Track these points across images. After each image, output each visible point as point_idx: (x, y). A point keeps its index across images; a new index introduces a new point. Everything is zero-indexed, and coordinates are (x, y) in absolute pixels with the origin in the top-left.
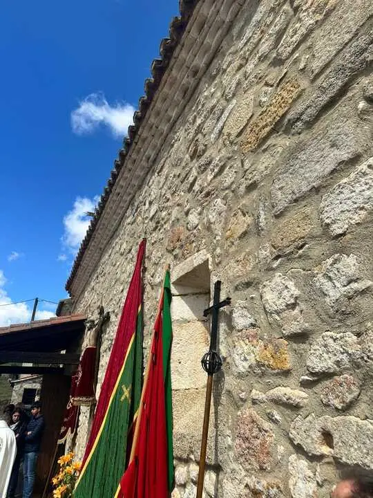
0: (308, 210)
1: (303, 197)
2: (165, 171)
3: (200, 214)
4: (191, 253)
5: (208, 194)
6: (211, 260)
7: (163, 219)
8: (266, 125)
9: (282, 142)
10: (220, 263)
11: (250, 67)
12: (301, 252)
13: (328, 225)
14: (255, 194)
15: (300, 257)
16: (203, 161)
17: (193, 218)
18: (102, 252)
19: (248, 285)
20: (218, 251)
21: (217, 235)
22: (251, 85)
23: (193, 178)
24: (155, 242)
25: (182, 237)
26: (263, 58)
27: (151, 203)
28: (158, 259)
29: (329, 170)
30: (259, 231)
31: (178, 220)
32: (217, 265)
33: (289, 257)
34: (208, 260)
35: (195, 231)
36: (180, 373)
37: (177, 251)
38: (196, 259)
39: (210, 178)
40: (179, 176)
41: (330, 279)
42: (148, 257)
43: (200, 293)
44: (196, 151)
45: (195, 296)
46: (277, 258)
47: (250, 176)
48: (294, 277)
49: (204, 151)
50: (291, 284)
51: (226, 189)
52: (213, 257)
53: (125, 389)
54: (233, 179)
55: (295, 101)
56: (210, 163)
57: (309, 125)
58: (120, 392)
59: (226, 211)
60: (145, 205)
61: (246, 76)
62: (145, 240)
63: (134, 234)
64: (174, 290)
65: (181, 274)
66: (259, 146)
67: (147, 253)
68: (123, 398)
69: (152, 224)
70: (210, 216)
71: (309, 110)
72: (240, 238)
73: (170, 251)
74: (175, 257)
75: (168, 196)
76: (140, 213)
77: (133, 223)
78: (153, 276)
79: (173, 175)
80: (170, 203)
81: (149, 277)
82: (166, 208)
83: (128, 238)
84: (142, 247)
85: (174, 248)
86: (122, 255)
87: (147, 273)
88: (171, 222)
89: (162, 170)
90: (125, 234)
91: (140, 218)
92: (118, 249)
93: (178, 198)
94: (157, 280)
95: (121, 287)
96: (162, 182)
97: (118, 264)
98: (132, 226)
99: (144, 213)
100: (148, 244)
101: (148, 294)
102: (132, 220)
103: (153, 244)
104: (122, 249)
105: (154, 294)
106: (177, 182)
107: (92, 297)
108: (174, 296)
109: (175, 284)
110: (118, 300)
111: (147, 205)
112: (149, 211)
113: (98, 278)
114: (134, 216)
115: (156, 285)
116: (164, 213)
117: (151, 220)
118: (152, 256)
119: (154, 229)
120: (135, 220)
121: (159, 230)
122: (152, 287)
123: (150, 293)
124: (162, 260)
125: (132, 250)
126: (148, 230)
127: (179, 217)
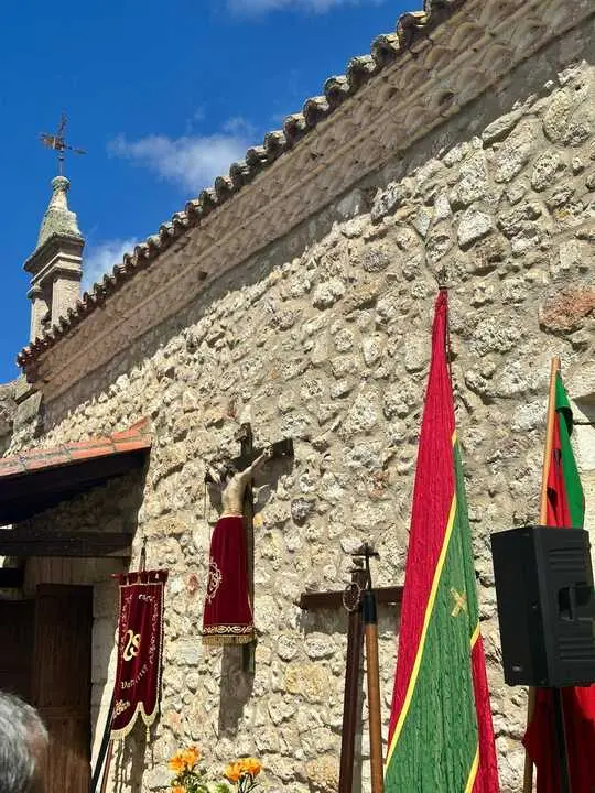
2: (523, 141)
7: (515, 255)
24: (489, 302)
27: (457, 206)
28: (509, 344)
31: (583, 270)
37: (586, 336)
40: (577, 172)
42: (459, 332)
53: (457, 596)
60: (430, 203)
63: (384, 266)
67: (455, 322)
68: (456, 611)
69: (470, 258)
73: (556, 333)
74: (577, 347)
75: (538, 207)
76: (408, 221)
77: (372, 238)
78: (489, 377)
79: (555, 161)
80: (545, 224)
81: (472, 376)
82: (530, 233)
83: (357, 273)
84: (442, 306)
85: (574, 329)
86: (321, 306)
87: (455, 366)
88: (555, 269)
89: (502, 137)
90: (335, 257)
91: (410, 232)
92: (298, 289)
93: (578, 221)
94: (508, 386)
95: (341, 387)
96: (507, 167)
97: (310, 327)
98: (375, 245)
99: (433, 224)
100: (454, 303)
101: (469, 410)
102: (372, 230)
103: (477, 305)
104: (321, 292)
105: (496, 414)
106: (572, 183)
107: (168, 395)
108: (578, 423)
109: (580, 401)
110: (326, 414)
111: (442, 207)
112: (454, 226)
113: (192, 347)
114: (377, 221)
115: (505, 397)
116: (520, 244)
117: (465, 248)
118: (477, 333)
119: (481, 272)
120: (382, 235)
121: (502, 277)
122: (487, 399)
123: (481, 410)
124: (525, 348)
125: (380, 304)
126: (451, 271)
127: (587, 264)
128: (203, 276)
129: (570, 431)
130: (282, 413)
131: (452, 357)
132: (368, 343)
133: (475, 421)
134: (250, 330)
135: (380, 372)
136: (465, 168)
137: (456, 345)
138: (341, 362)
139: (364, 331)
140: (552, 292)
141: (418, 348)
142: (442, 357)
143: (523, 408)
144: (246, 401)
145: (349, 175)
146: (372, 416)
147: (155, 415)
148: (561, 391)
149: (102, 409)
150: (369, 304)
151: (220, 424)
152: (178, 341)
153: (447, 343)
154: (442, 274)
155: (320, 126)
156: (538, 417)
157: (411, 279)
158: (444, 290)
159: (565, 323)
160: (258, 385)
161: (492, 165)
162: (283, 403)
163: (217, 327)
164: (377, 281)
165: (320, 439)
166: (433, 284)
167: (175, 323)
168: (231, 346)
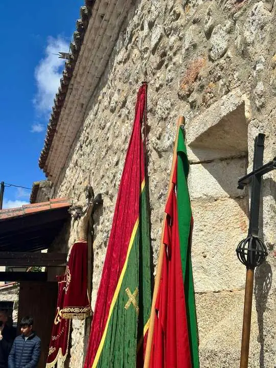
3: (229, 32)
4: (216, 98)
6: (248, 103)
7: (171, 48)
10: (263, 106)
17: (219, 41)
18: (85, 109)
20: (260, 87)
21: (257, 62)
24: (161, 86)
25: (203, 73)
28: (167, 112)
31: (195, 47)
32: (258, 110)
34: (243, 104)
35: (222, 61)
36: (205, 271)
37: (195, 96)
38: (225, 105)
42: (151, 111)
43: (232, 158)
45: (224, 163)
52: (252, 99)
53: (129, 294)
58: (123, 298)
59: (273, 21)
60: (142, 29)
62: (145, 85)
64: (191, 156)
65: (202, 131)
67: (150, 105)
68: (128, 305)
69: (155, 59)
70: (247, 34)
73: (183, 98)
74: (192, 106)
75: (179, 9)
76: (136, 44)
77: (125, 61)
78: (159, 138)
81: (154, 139)
82: (176, 30)
83: (121, 85)
85: (190, 92)
86: (112, 110)
87: (150, 134)
88: (184, 51)
90: (115, 78)
91: (136, 50)
92: (106, 103)
93: (194, 11)
94: (166, 143)
95: (116, 158)
97: (108, 125)
98: (126, 65)
99: (143, 41)
100: (149, 92)
102: (125, 55)
103: (157, 90)
104: (112, 102)
105: (163, 164)
108: (192, 163)
109: (192, 146)
111: (146, 28)
112: (150, 39)
113: (81, 148)
114: (126, 49)
115: (165, 151)
116: (172, 39)
117: (153, 52)
119: (159, 67)
120: (128, 57)
121: (166, 66)
122: (160, 155)
123: (157, 162)
125: (127, 102)
126: (149, 70)
127: (196, 40)
129: (186, 171)
131: (149, 129)
133: (155, 171)
137: (150, 120)
138: (116, 143)
139: (123, 121)
140: (183, 68)
150: (124, 104)
151: (86, 189)
152: (78, 145)
154: (146, 74)
157: (137, 82)
159: (186, 89)
160: (96, 164)
162: (101, 173)
163: (86, 133)
164: (126, 88)
165: (111, 192)
168: (90, 144)
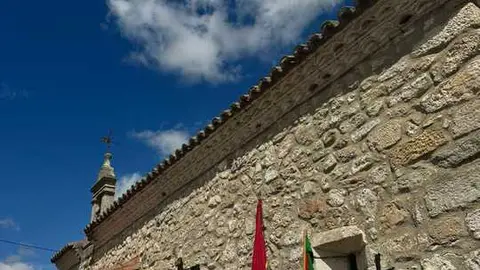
0: (457, 219)
1: (453, 211)
2: (288, 143)
3: (345, 195)
5: (353, 182)
6: (364, 236)
7: (288, 187)
8: (416, 152)
9: (431, 169)
10: (376, 239)
11: (393, 100)
12: (453, 243)
13: (473, 231)
14: (408, 196)
15: (453, 246)
16: (343, 152)
17: (336, 197)
19: (409, 259)
20: (374, 230)
21: (369, 217)
22: (396, 116)
23: (331, 164)
24: (278, 206)
25: (321, 209)
26: (406, 100)
27: (264, 167)
28: (286, 223)
29: (471, 199)
30: (415, 223)
31: (314, 194)
32: (373, 240)
33: (444, 246)
34: (361, 235)
35: (340, 208)
37: (316, 220)
38: (345, 232)
39: (355, 170)
40: (309, 155)
41: (477, 263)
42: (267, 218)
43: (340, 257)
44: (332, 141)
45: (334, 260)
46: (434, 244)
47: (403, 182)
48: (449, 258)
49: (344, 146)
50: (448, 263)
51: (376, 184)
52: (368, 235)
54: (383, 179)
55: (441, 146)
56: (353, 157)
57: (454, 166)
59: (378, 201)
60: (254, 165)
61: (389, 105)
63: (235, 191)
64: (315, 254)
65: (326, 242)
66: (410, 163)
67: (265, 214)
69: (270, 188)
70: (359, 201)
71: (453, 157)
72: (397, 224)
73: (305, 219)
74: (313, 225)
75: (295, 168)
76: (246, 173)
77: (232, 179)
78: (279, 237)
79: (300, 151)
80: (298, 175)
81: (272, 237)
82: (292, 178)
83: (226, 193)
84: (259, 207)
85: (312, 217)
86: (212, 207)
87: (266, 232)
88: (303, 193)
89: (280, 141)
90: (217, 187)
91: (246, 177)
92: (203, 200)
93: (310, 174)
94: (287, 241)
95: (219, 241)
96: (282, 152)
97: (207, 215)
98: (232, 182)
99: (255, 174)
100: (264, 205)
101: (272, 252)
102: (231, 175)
103: (273, 207)
104: (212, 201)
105: (283, 254)
106: (307, 159)
107: (148, 245)
108: (316, 258)
109: (316, 248)
110: (214, 253)
111: (259, 167)
112: (264, 175)
113: (158, 224)
114: (233, 172)
115: (286, 246)
116: (289, 182)
117: (267, 183)
118: (274, 218)
119: (274, 193)
120: (236, 177)
121: (283, 196)
122: (279, 247)
123: (277, 252)
124: (294, 225)
125: (235, 206)
126: (263, 192)
127: (315, 191)
128: (164, 194)
129: (313, 262)
130: (195, 253)
131: (264, 229)
132: (230, 223)
133: (274, 257)
134: (183, 217)
135: (236, 235)
136: (267, 152)
137: (266, 224)
138: (220, 231)
139: (229, 217)
140: (302, 202)
141: (250, 225)
142: (260, 229)
143: (294, 251)
144: (180, 247)
145: (223, 154)
146: (232, 254)
147: (142, 254)
148: (308, 244)
149: (119, 252)
150: (231, 206)
151: (169, 258)
152: (153, 221)
153: (262, 222)
154: (259, 194)
155: (211, 135)
156: (300, 255)
157: (247, 196)
158: (260, 201)
159: (308, 215)
160: (186, 241)
161: (277, 152)
162: (196, 248)
163: (169, 215)
164: (234, 196)
165: (211, 264)
166: (256, 198)
167: (151, 214)
168: (175, 224)
